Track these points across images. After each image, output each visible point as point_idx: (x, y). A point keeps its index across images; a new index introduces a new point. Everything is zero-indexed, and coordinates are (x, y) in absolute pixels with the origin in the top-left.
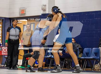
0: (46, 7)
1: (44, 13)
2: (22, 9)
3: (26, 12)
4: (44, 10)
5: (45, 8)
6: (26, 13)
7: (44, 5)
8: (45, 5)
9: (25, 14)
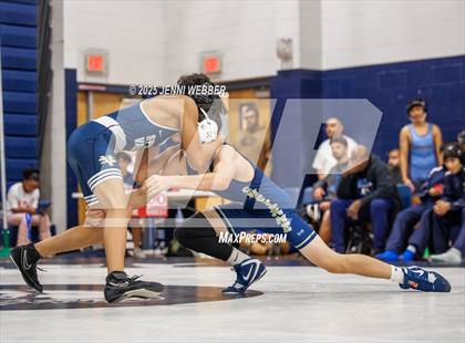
0: (290, 47)
1: (287, 66)
2: (210, 56)
3: (221, 66)
4: (286, 57)
5: (288, 50)
6: (224, 69)
7: (283, 41)
8: (289, 41)
9: (219, 73)
